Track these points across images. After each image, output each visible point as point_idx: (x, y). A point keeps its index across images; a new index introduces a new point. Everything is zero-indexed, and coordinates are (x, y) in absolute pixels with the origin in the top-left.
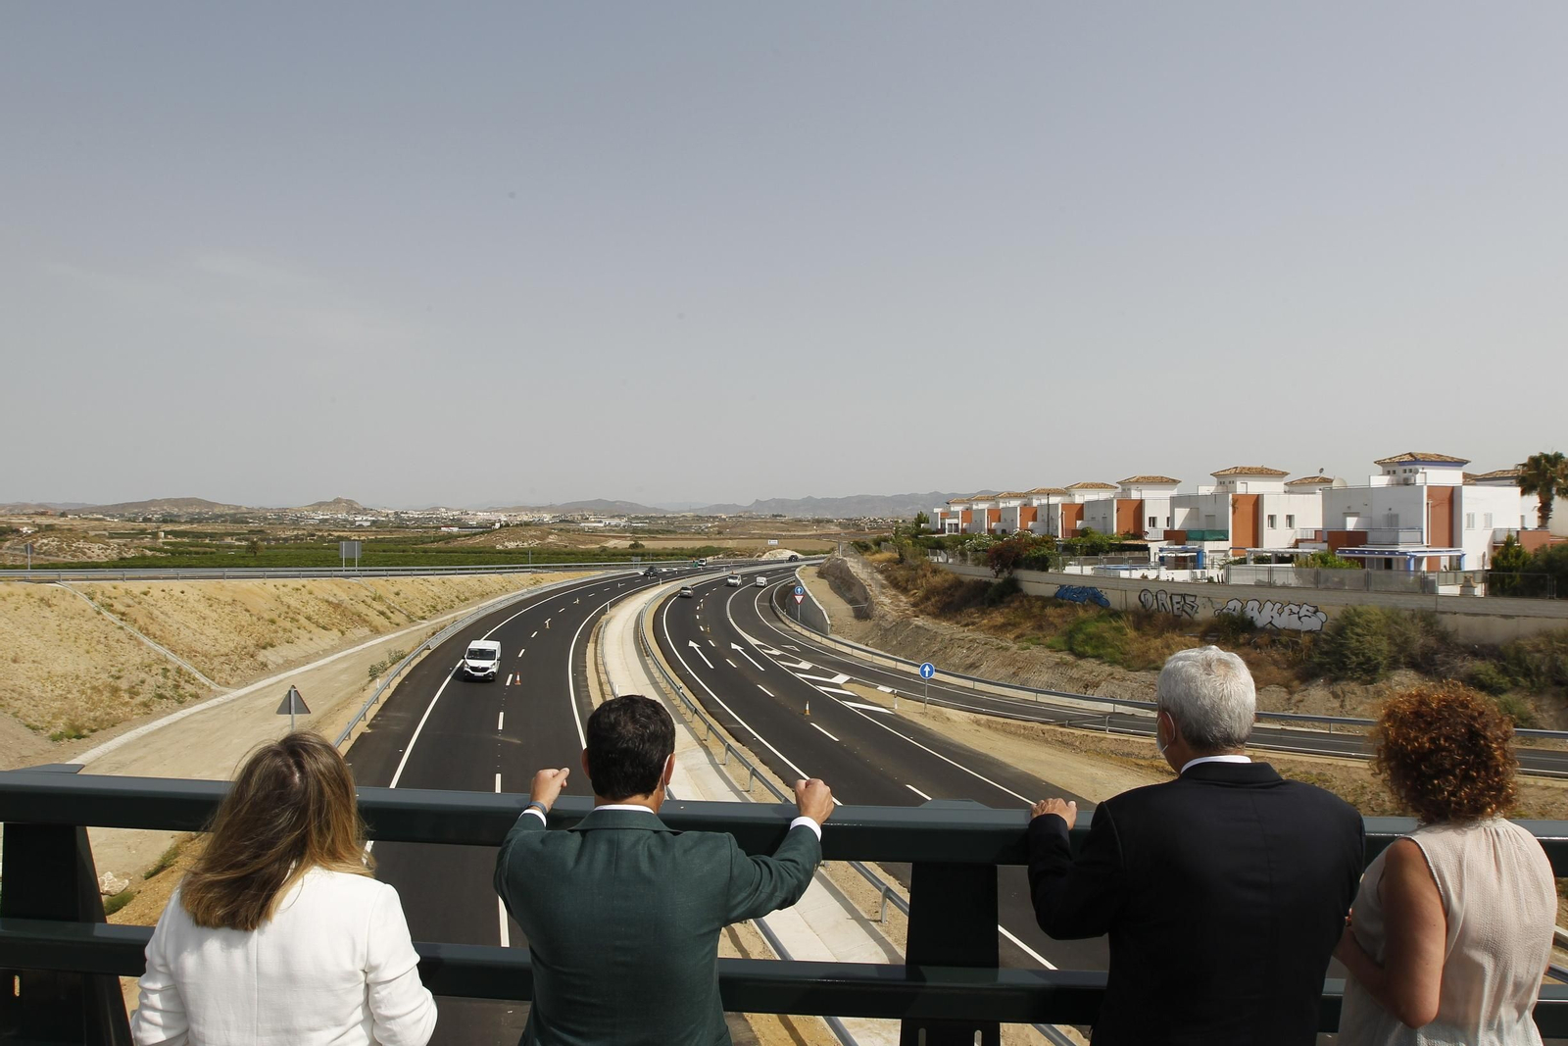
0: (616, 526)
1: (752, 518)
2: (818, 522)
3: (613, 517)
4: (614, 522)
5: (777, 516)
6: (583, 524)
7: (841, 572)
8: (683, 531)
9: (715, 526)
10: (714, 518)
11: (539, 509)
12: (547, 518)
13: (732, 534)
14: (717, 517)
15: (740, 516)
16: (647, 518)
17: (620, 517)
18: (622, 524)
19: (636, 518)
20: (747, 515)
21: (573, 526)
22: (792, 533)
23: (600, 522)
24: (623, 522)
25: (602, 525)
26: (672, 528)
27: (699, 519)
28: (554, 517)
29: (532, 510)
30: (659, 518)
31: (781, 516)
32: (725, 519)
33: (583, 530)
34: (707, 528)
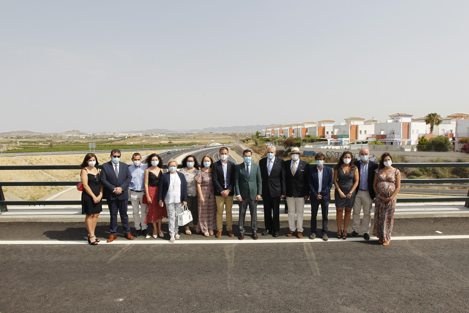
0: (162, 137)
1: (203, 133)
2: (224, 134)
3: (161, 134)
4: (162, 135)
5: (211, 133)
6: (152, 136)
7: (238, 149)
8: (183, 138)
9: (193, 136)
11: (138, 132)
12: (141, 135)
13: (198, 138)
14: (193, 133)
15: (200, 133)
16: (171, 134)
17: (163, 134)
18: (164, 136)
19: (168, 134)
21: (149, 137)
22: (216, 138)
23: (157, 135)
25: (158, 136)
26: (179, 137)
27: (187, 134)
28: (143, 134)
29: (136, 132)
30: (175, 134)
31: (212, 133)
32: (195, 134)
33: (152, 138)
34: (190, 137)
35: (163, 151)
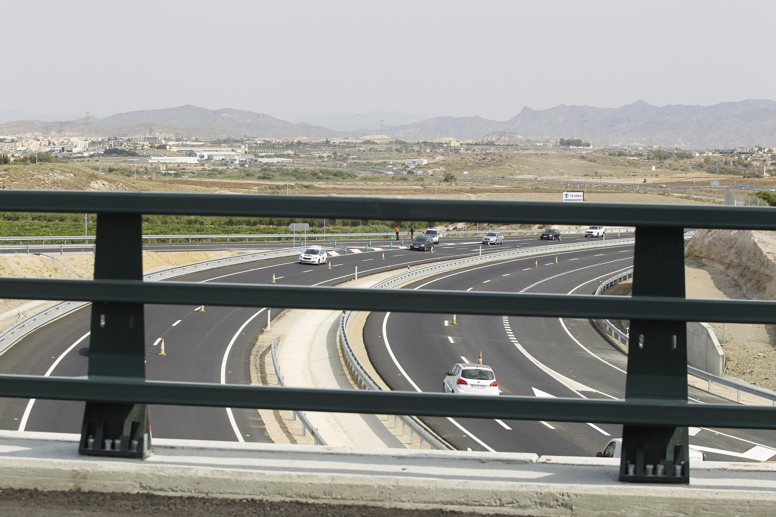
0: (223, 162)
1: (515, 146)
2: (660, 156)
3: (217, 143)
4: (221, 153)
5: (569, 143)
6: (154, 159)
7: (739, 254)
8: (369, 174)
9: (437, 164)
10: (434, 146)
11: (61, 127)
12: (79, 145)
13: (473, 180)
14: (440, 145)
15: (492, 144)
16: (289, 146)
17: (230, 142)
18: (238, 159)
19: (267, 146)
20: (505, 140)
21: (134, 163)
22: (605, 180)
23: (191, 154)
24: (239, 154)
25: (193, 160)
26: (344, 167)
27: (402, 147)
28: (93, 143)
29: (47, 128)
30: (315, 146)
31: (578, 143)
32: (456, 150)
33: (156, 170)
34: (419, 167)
35: (213, 255)
